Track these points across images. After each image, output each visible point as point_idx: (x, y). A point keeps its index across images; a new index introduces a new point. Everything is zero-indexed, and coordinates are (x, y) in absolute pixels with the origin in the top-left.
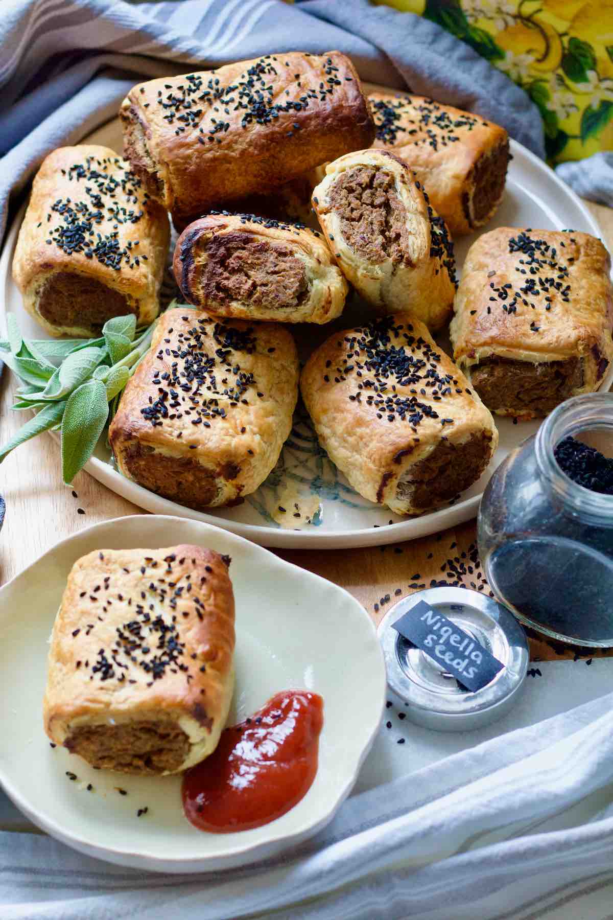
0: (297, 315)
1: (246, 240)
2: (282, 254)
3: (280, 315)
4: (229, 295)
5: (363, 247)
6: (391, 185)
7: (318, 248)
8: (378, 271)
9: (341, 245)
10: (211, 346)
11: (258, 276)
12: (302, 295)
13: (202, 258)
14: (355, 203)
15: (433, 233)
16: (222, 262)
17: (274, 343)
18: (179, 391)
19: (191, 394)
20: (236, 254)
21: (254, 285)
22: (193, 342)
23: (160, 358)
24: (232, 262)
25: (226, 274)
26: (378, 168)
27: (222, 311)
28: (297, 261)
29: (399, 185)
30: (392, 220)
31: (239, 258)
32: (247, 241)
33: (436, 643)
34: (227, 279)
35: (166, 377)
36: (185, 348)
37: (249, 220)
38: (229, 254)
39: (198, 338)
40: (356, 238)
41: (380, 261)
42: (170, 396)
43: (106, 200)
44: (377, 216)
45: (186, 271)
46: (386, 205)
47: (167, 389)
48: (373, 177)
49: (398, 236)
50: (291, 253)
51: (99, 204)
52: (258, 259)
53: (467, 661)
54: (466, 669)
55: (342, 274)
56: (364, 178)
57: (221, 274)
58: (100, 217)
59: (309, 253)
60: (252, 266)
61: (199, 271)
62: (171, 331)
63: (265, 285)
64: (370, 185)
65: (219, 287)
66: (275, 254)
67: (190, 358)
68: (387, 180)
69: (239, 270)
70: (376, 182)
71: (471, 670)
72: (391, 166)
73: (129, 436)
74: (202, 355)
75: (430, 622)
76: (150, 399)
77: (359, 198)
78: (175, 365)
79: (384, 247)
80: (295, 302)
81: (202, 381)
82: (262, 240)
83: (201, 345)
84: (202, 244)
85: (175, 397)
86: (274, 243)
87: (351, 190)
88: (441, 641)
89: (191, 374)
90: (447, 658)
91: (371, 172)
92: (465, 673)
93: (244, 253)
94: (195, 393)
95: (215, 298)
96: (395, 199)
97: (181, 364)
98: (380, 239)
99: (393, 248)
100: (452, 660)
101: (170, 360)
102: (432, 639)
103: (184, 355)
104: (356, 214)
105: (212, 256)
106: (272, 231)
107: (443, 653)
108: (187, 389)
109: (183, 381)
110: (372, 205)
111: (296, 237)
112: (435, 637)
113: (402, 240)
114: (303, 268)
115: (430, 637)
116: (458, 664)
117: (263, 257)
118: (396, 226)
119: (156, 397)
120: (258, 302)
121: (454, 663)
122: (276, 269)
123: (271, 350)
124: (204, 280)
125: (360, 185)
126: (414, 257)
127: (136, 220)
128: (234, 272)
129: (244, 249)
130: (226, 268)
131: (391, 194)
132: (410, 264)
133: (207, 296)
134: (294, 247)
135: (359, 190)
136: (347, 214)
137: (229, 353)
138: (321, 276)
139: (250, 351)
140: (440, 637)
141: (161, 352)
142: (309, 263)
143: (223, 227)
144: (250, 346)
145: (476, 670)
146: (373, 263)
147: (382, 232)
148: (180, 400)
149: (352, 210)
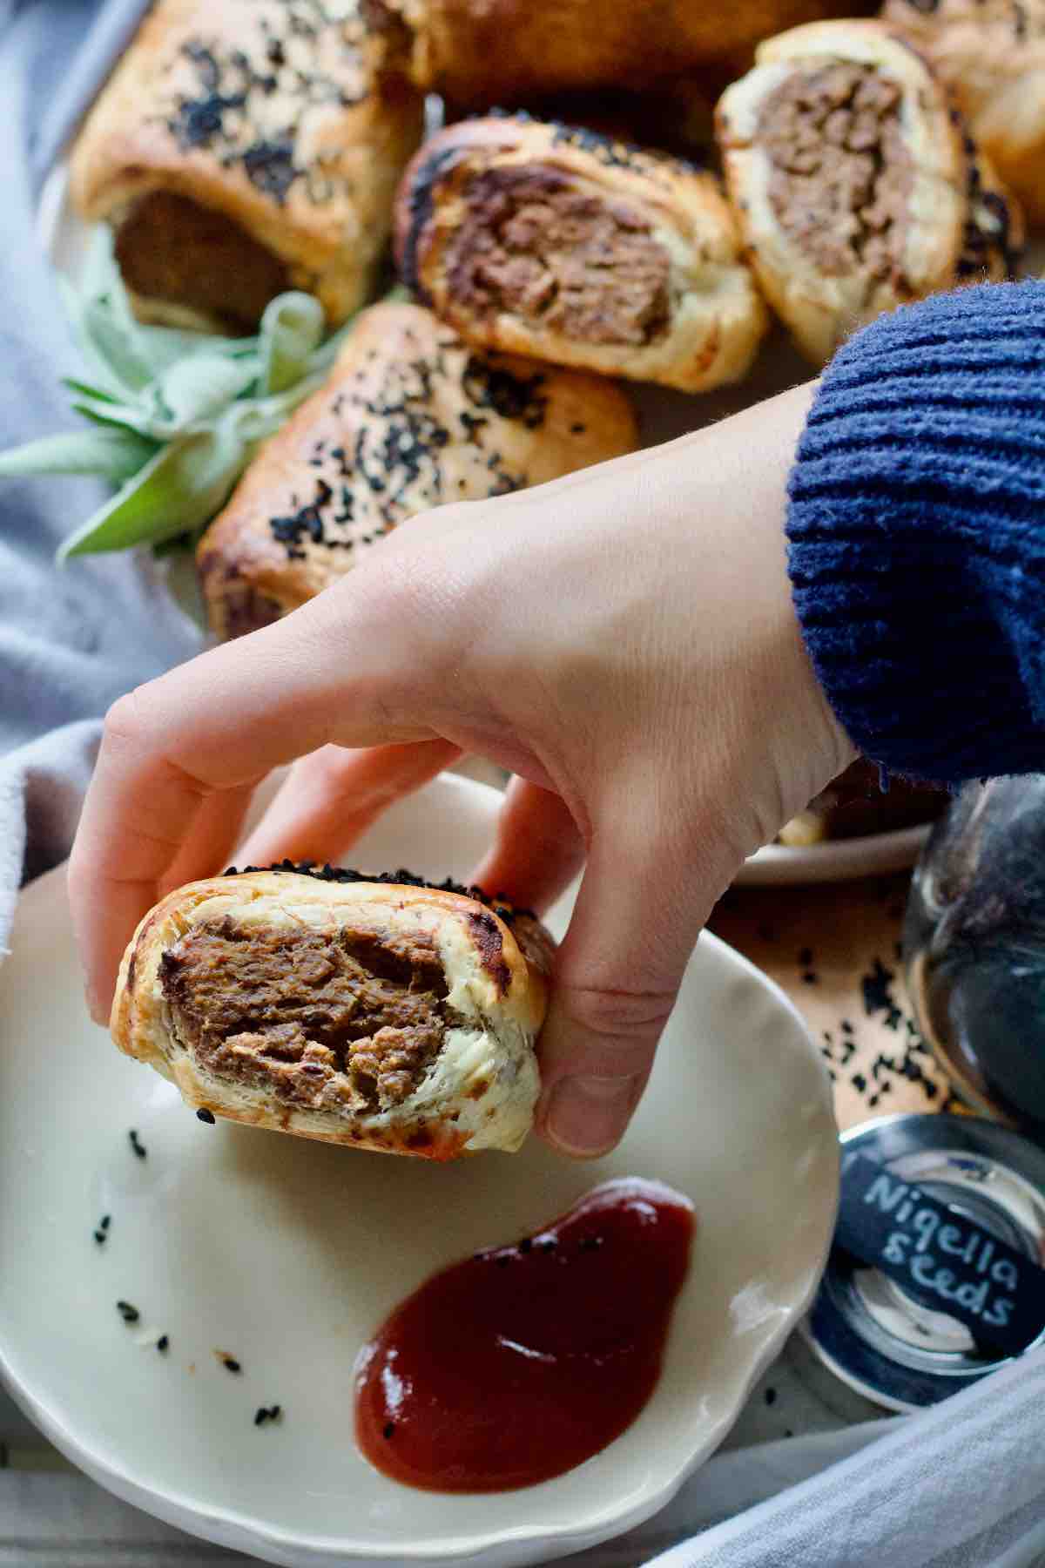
0: (639, 363)
1: (553, 184)
2: (627, 228)
3: (604, 359)
4: (497, 298)
5: (806, 238)
6: (892, 110)
7: (711, 225)
8: (834, 293)
9: (762, 225)
10: (452, 400)
11: (564, 267)
12: (655, 324)
13: (451, 213)
14: (808, 136)
15: (970, 227)
16: (495, 227)
17: (588, 414)
18: (361, 490)
19: (383, 499)
20: (528, 213)
21: (554, 289)
22: (414, 387)
23: (336, 409)
24: (516, 230)
25: (499, 254)
26: (870, 68)
27: (479, 331)
28: (656, 248)
29: (910, 110)
30: (882, 186)
31: (533, 223)
32: (555, 188)
33: (909, 1251)
34: (500, 263)
35: (339, 455)
36: (394, 398)
37: (568, 140)
38: (510, 212)
39: (425, 378)
40: (797, 216)
41: (839, 270)
42: (337, 499)
43: (297, 51)
44: (849, 172)
45: (416, 233)
46: (875, 152)
47: (335, 483)
48: (856, 87)
49: (888, 223)
50: (646, 230)
51: (277, 57)
52: (573, 230)
53: (984, 1288)
54: (988, 1305)
55: (757, 287)
56: (838, 86)
57: (487, 252)
58: (270, 85)
59: (686, 231)
60: (559, 244)
61: (445, 237)
62: (372, 355)
63: (576, 289)
64: (847, 104)
65: (479, 280)
66: (611, 227)
67: (400, 421)
68: (885, 97)
69: (528, 250)
70: (863, 98)
71: (999, 1306)
72: (900, 65)
73: (233, 573)
74: (427, 418)
75: (887, 1203)
76: (295, 500)
77: (820, 126)
78: (363, 433)
79: (857, 243)
80: (638, 336)
81: (414, 473)
82: (586, 190)
83: (428, 395)
84: (458, 180)
85: (348, 500)
86: (613, 202)
87: (803, 108)
88: (921, 1246)
89: (395, 456)
90: (940, 1283)
91: (854, 74)
92: (987, 1316)
93: (542, 214)
94: (393, 502)
95: (468, 301)
96: (896, 140)
97: (378, 430)
98: (847, 225)
99: (874, 248)
100: (953, 1288)
101: (355, 417)
102: (901, 1244)
103: (388, 412)
104: (805, 162)
105: (476, 210)
106: (614, 174)
107: (929, 1273)
108: (377, 486)
109: (374, 467)
110: (846, 147)
111: (660, 195)
112: (906, 1239)
113: (895, 232)
114: (666, 266)
115: (894, 1239)
116: (969, 1296)
117: (583, 229)
118: (887, 200)
119: (308, 496)
120: (557, 325)
121: (961, 1293)
122: (608, 259)
123: (578, 429)
124: (451, 260)
125: (826, 99)
126: (917, 273)
127: (347, 103)
128: (515, 250)
129: (544, 203)
130: (500, 238)
131: (889, 128)
132: (906, 289)
133: (453, 293)
134: (653, 217)
135: (821, 111)
136: (788, 156)
137: (482, 422)
138: (705, 287)
139: (534, 424)
140: (916, 1236)
141: (341, 399)
142: (682, 255)
143: (508, 149)
144: (531, 412)
145: (1011, 1306)
146: (827, 273)
147: (856, 209)
148: (356, 511)
149: (800, 152)
